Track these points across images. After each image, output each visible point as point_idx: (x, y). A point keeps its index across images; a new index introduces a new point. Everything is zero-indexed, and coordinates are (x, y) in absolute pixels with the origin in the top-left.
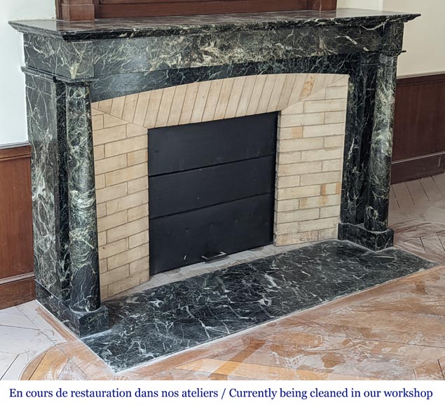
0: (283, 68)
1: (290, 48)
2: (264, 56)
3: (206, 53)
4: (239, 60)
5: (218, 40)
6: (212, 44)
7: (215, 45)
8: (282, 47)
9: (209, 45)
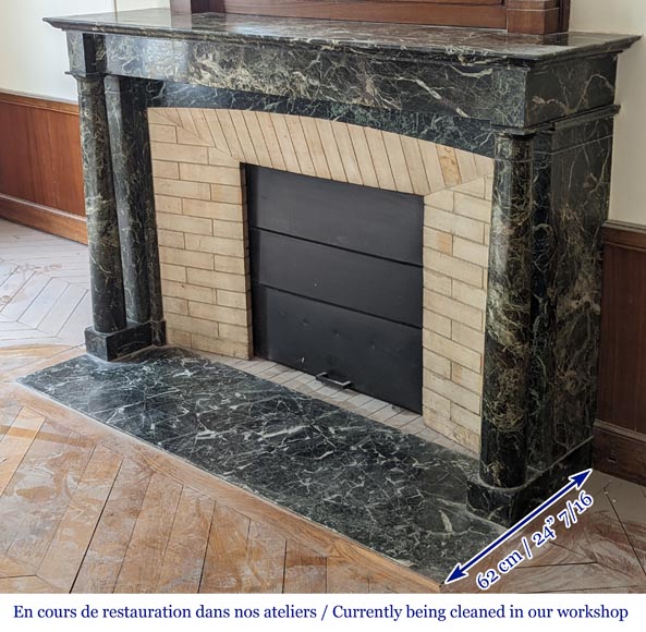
0: (371, 118)
1: (316, 83)
2: (278, 88)
3: (204, 67)
4: (244, 86)
5: (217, 53)
6: (211, 56)
7: (214, 59)
8: (304, 78)
9: (207, 57)
